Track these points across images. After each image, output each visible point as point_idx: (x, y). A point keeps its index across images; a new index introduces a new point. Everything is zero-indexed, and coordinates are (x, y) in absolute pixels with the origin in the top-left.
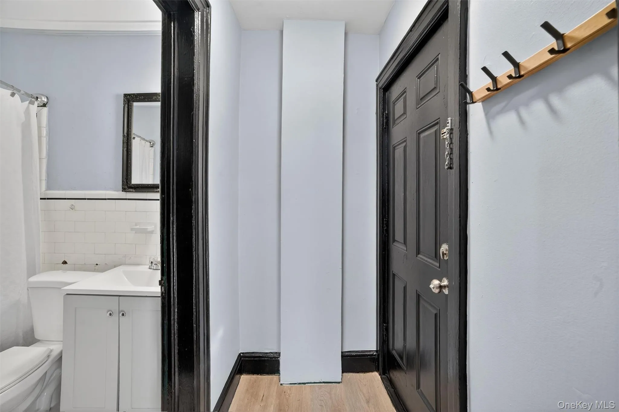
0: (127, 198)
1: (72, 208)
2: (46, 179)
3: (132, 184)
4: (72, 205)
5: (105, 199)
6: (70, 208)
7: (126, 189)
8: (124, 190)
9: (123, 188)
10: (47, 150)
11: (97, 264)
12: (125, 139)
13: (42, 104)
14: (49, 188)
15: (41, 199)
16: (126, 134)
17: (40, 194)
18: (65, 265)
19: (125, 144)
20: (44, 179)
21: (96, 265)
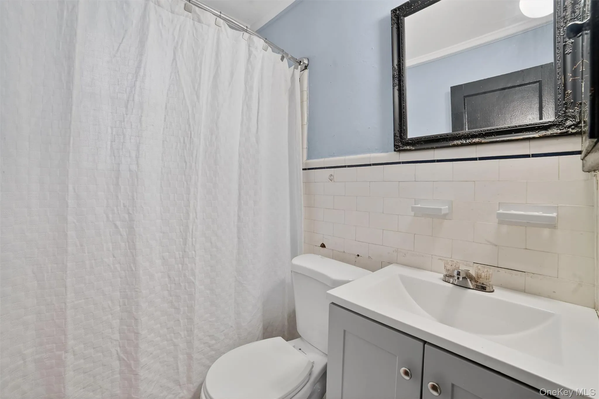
0: (400, 161)
1: (331, 178)
2: (307, 147)
3: (409, 139)
4: (331, 175)
5: (370, 165)
6: (329, 178)
7: (399, 147)
8: (398, 149)
9: (395, 145)
10: (308, 115)
11: (358, 255)
12: (396, 73)
13: (304, 68)
14: (309, 157)
15: (303, 169)
16: (396, 67)
17: (302, 163)
18: (323, 248)
19: (396, 81)
20: (306, 147)
21: (357, 257)
